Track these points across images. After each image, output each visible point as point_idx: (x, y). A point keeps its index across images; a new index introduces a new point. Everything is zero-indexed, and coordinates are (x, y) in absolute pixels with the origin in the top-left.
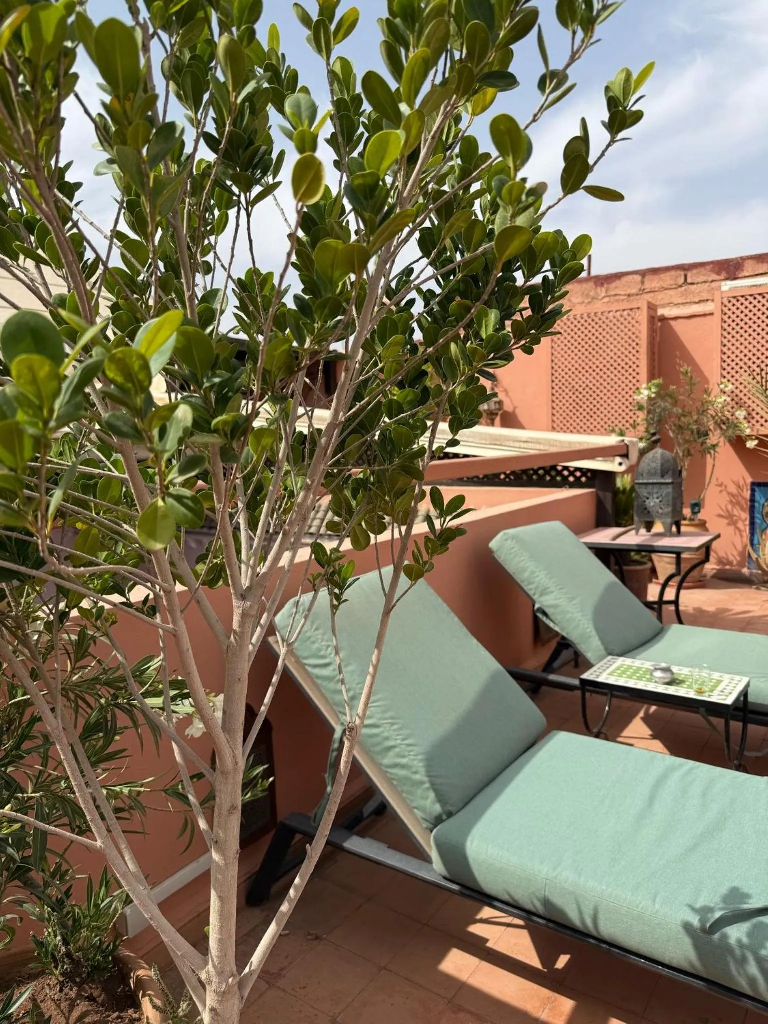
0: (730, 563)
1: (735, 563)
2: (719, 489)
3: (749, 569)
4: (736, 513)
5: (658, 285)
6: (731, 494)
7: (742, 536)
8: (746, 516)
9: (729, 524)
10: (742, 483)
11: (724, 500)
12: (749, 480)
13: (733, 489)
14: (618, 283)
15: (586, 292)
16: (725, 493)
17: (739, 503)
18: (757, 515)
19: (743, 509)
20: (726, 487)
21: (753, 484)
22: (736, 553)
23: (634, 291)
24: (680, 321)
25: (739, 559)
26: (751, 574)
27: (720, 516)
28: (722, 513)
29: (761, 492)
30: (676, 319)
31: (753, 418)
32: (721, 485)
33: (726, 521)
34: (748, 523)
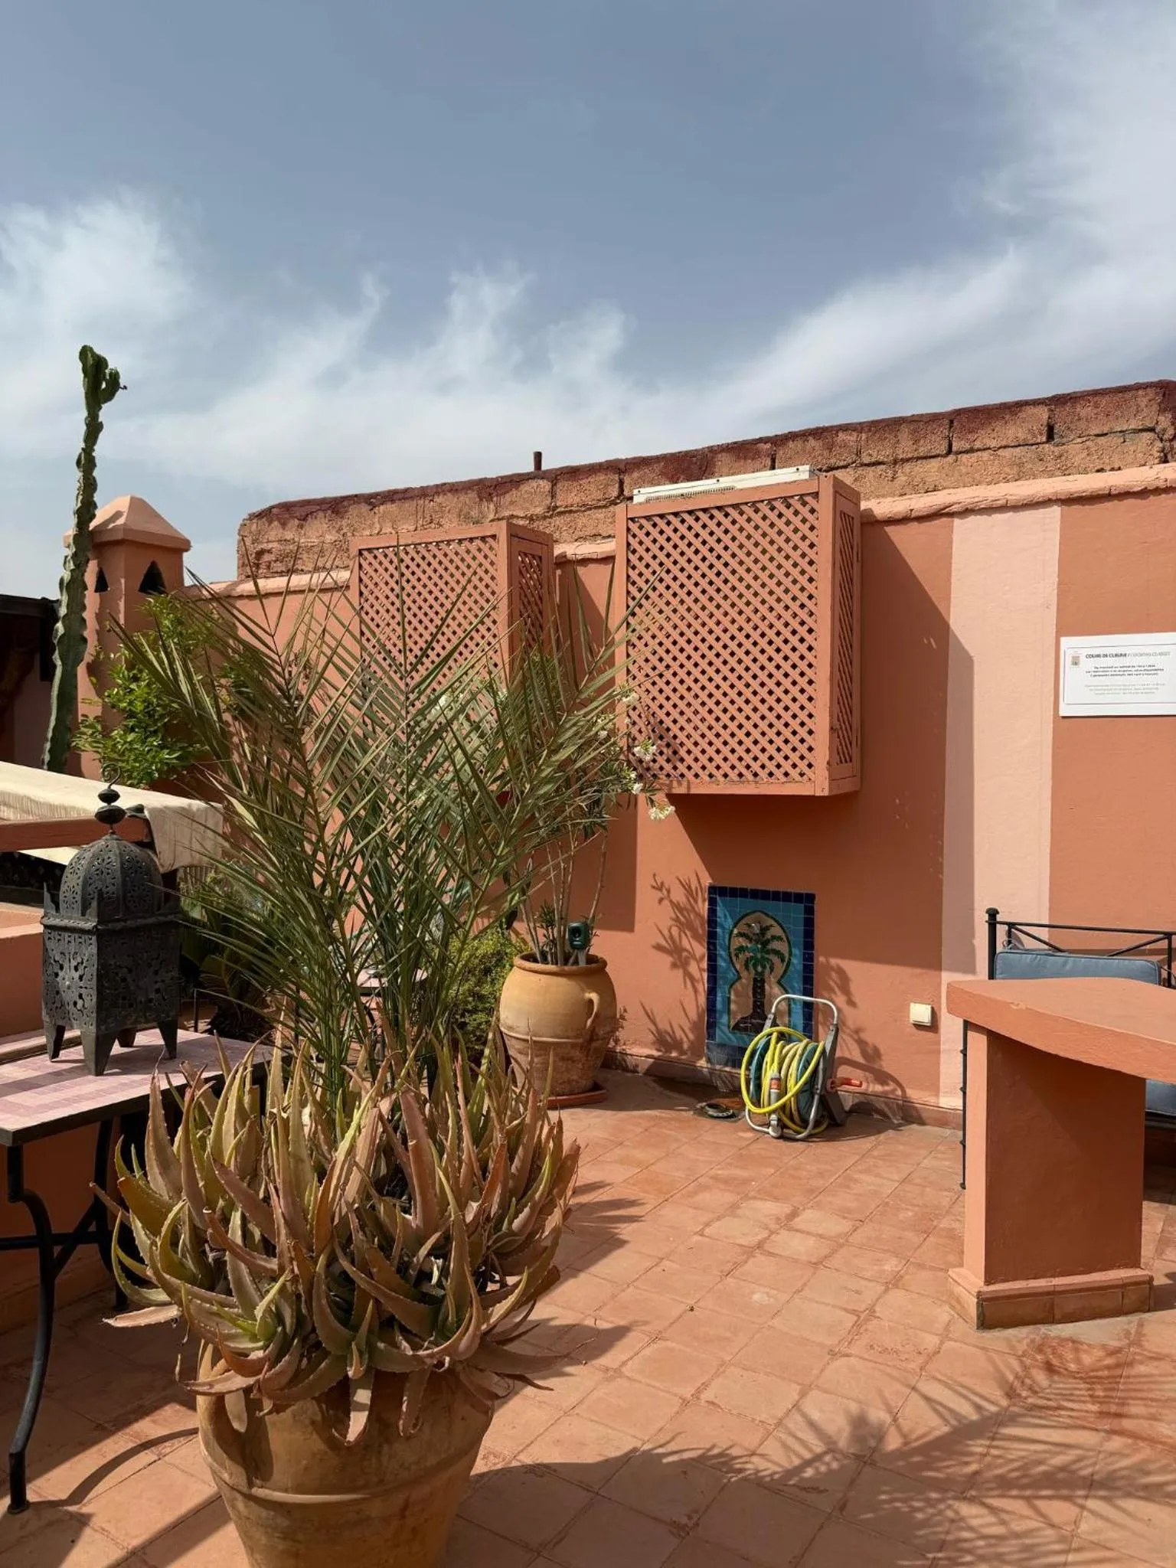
0: (677, 1045)
1: (685, 1046)
2: (659, 895)
3: (709, 1060)
4: (685, 943)
5: (577, 499)
6: (676, 906)
7: (696, 991)
8: (701, 950)
9: (674, 966)
10: (694, 884)
11: (664, 917)
12: (707, 881)
13: (679, 895)
14: (513, 495)
15: (465, 511)
16: (666, 902)
17: (689, 926)
18: (721, 952)
19: (696, 937)
20: (669, 891)
21: (712, 889)
22: (687, 1026)
23: (539, 510)
24: (592, 566)
25: (691, 1036)
26: (712, 1072)
27: (659, 947)
28: (664, 943)
29: (724, 905)
30: (585, 561)
31: (682, 760)
32: (660, 888)
33: (668, 960)
34: (705, 965)
